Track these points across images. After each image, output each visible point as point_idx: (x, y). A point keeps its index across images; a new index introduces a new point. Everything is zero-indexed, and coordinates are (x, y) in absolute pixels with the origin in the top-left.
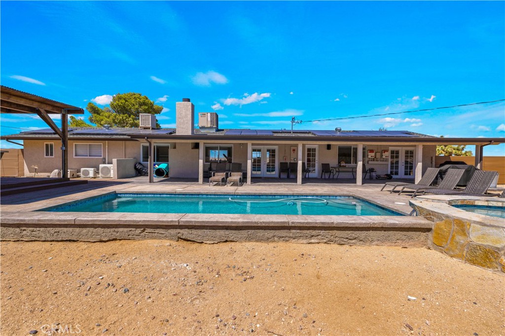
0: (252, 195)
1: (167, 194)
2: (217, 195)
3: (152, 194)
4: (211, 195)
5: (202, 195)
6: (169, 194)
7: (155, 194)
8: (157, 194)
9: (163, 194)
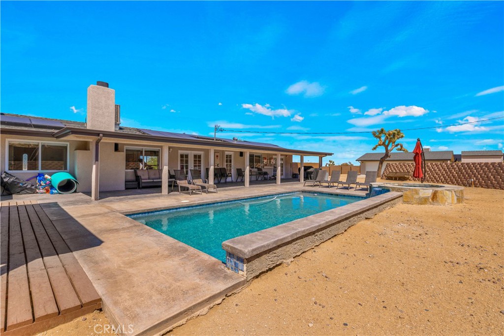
0: (254, 198)
1: (184, 208)
2: (229, 201)
3: (168, 210)
4: (224, 202)
5: (217, 203)
6: (186, 207)
7: (170, 209)
8: (173, 209)
9: (180, 208)
